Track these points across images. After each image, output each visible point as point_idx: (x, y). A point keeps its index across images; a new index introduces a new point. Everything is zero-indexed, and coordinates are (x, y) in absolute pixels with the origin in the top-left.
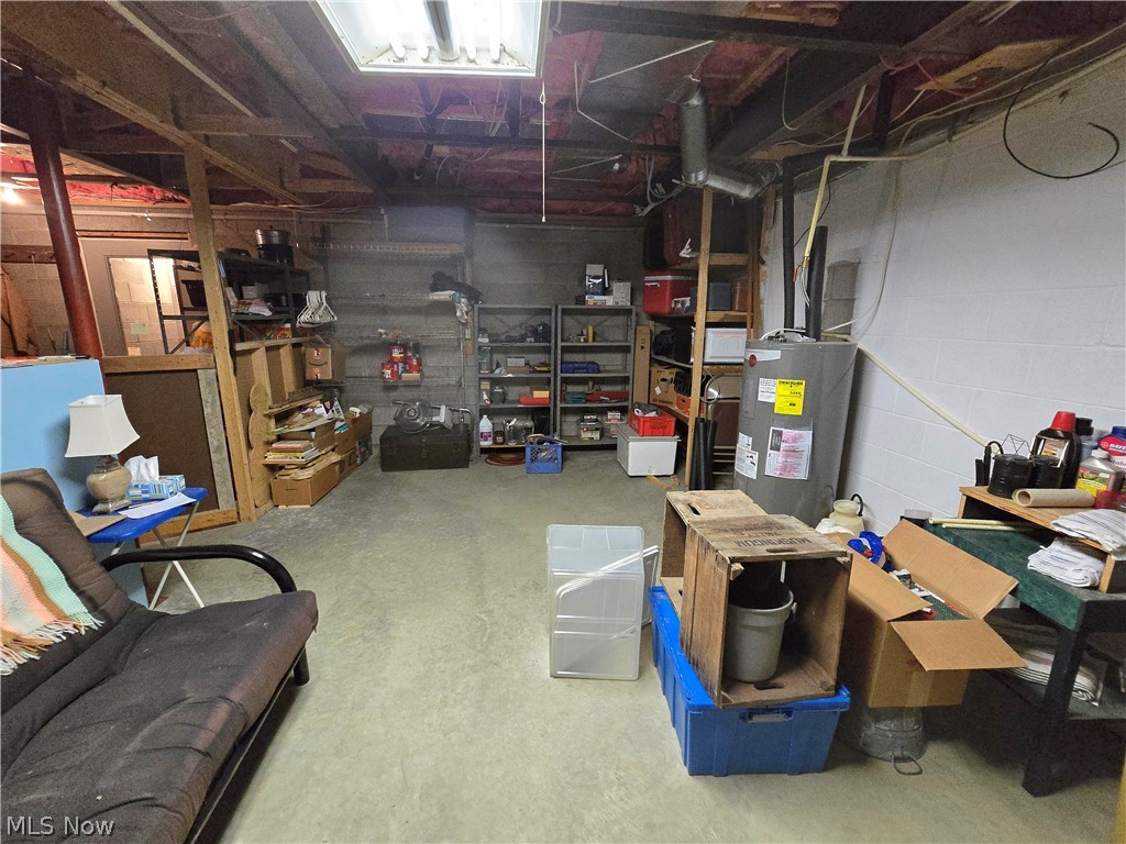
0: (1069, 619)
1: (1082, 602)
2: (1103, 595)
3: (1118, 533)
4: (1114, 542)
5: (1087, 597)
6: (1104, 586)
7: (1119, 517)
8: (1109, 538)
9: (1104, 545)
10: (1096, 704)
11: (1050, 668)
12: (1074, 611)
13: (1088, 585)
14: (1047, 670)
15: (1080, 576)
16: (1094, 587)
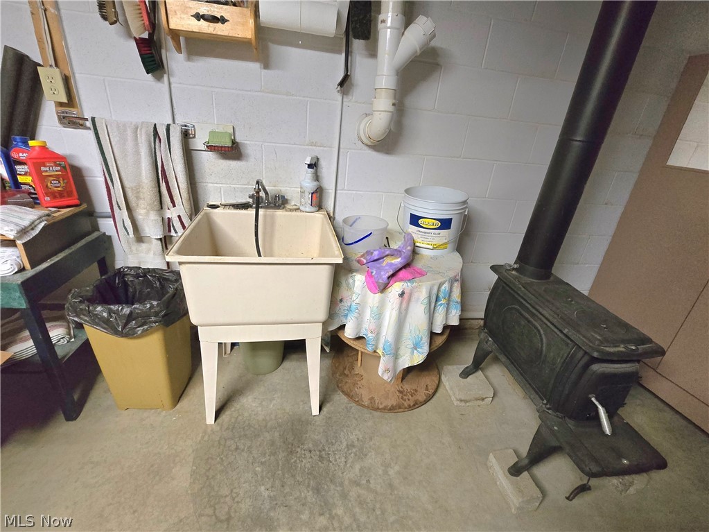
0: (20, 302)
1: (18, 285)
2: (30, 272)
3: (11, 222)
4: (12, 230)
5: (20, 278)
6: (28, 266)
7: (8, 209)
8: (6, 228)
9: (7, 235)
10: (73, 340)
11: (31, 341)
12: (18, 294)
13: (16, 270)
14: (31, 343)
15: (8, 266)
16: (22, 270)
